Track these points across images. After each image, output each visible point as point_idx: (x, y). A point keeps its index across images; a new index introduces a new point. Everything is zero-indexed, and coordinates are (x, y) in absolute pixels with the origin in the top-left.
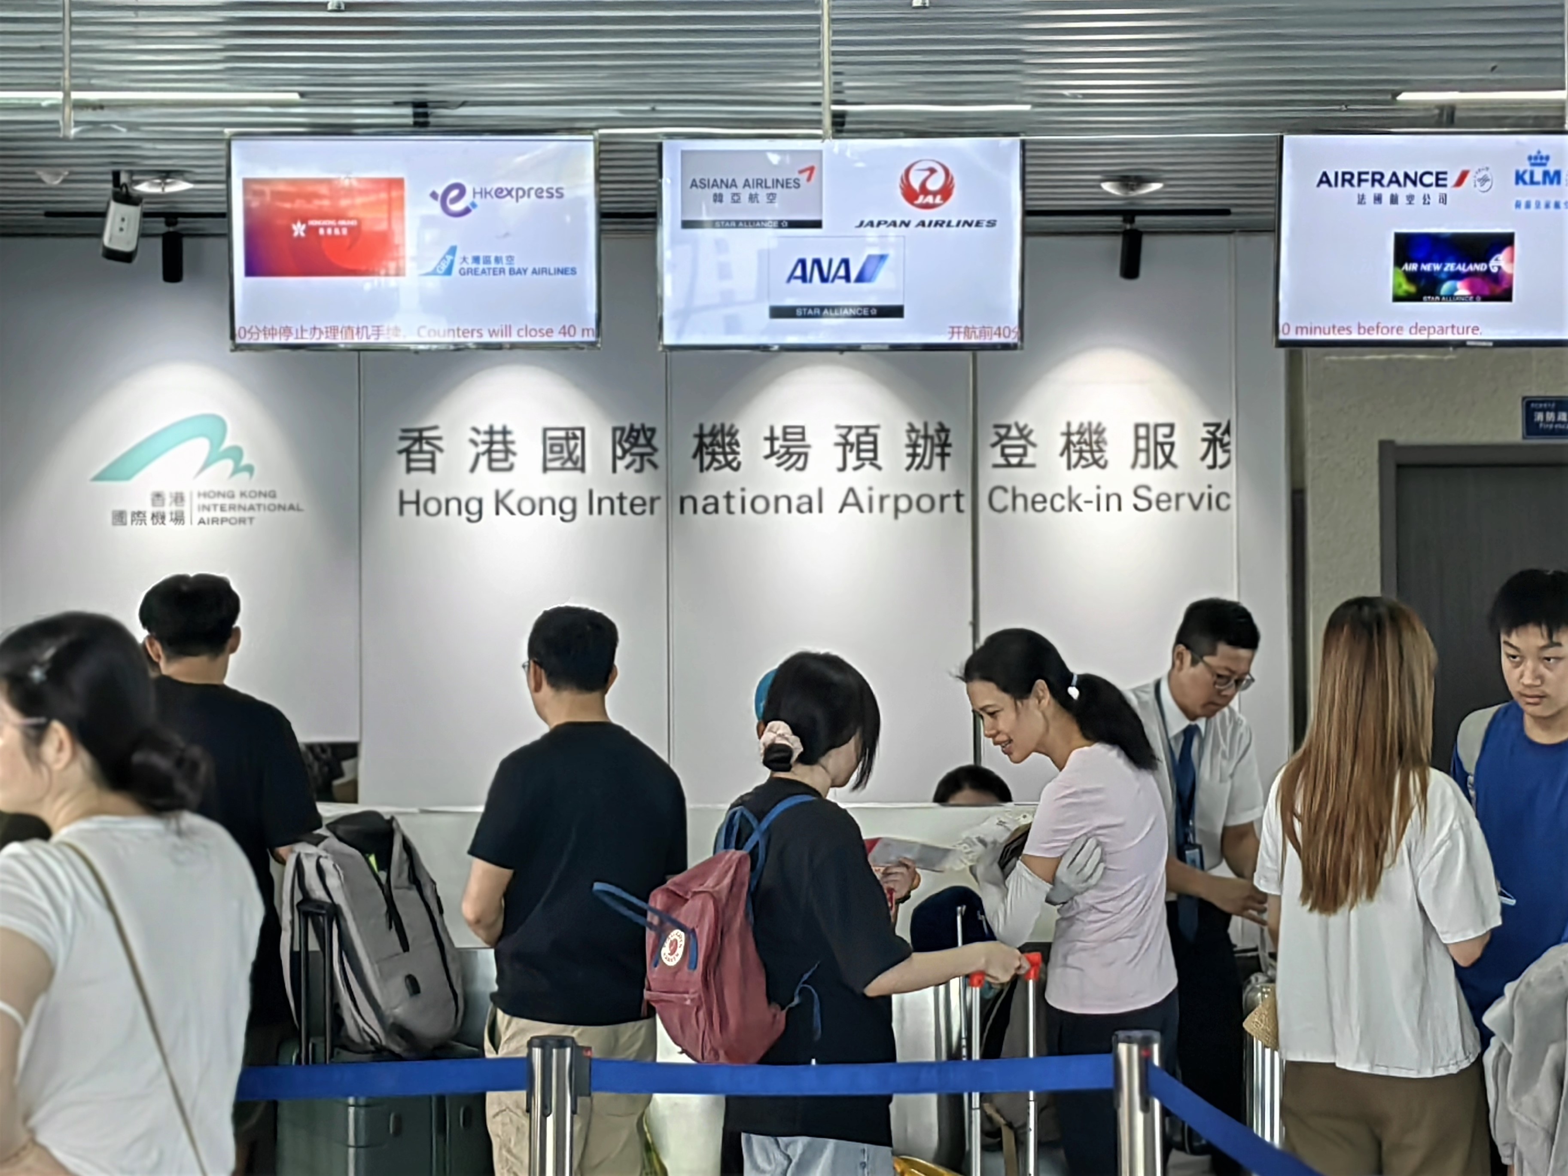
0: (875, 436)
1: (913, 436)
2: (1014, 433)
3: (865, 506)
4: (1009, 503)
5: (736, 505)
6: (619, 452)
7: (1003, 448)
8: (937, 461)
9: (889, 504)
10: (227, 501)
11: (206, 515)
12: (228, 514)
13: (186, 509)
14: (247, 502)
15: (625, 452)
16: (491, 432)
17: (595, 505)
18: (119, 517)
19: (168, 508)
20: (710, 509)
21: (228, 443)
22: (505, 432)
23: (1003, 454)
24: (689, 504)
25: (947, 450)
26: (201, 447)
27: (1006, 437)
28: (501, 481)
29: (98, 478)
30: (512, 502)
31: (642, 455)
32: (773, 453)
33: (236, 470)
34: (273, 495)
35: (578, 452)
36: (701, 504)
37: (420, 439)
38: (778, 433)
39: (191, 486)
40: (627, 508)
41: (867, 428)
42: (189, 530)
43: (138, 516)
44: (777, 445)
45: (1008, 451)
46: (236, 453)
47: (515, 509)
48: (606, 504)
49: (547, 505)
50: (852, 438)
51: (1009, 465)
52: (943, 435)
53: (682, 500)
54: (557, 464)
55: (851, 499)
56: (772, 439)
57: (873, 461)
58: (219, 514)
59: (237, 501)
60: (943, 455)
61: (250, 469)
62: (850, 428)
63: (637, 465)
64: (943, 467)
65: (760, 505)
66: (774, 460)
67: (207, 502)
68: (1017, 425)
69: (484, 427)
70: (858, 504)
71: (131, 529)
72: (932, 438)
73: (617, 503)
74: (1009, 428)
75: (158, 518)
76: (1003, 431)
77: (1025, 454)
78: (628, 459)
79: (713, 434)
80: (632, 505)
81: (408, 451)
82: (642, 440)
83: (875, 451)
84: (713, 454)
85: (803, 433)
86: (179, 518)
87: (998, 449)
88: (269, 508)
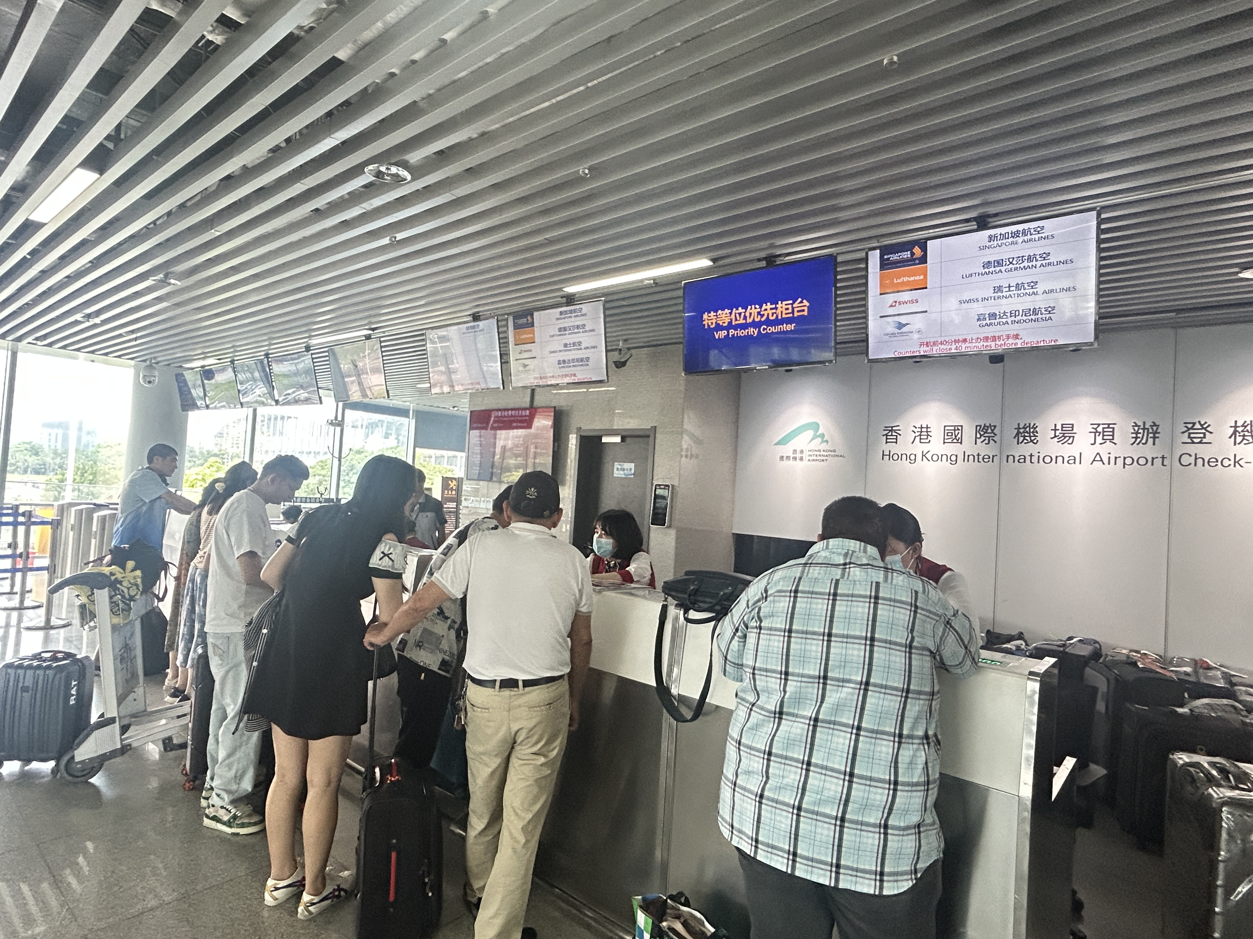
0: (1113, 428)
1: (1136, 428)
2: (1198, 426)
3: (1106, 461)
4: (1193, 462)
5: (1035, 459)
6: (978, 436)
7: (1190, 434)
8: (1151, 441)
9: (1120, 461)
10: (818, 453)
11: (811, 458)
12: (819, 458)
13: (804, 456)
14: (825, 453)
15: (981, 435)
16: (922, 428)
17: (966, 458)
18: (782, 458)
19: (798, 455)
20: (1022, 461)
21: (820, 432)
22: (927, 428)
23: (1189, 437)
24: (1011, 458)
25: (1157, 435)
26: (810, 433)
27: (1192, 428)
28: (925, 447)
29: (776, 444)
30: (929, 456)
31: (989, 437)
32: (1055, 436)
33: (823, 442)
34: (835, 451)
35: (959, 436)
36: (1017, 459)
37: (891, 431)
38: (1059, 427)
39: (805, 448)
40: (981, 460)
41: (1109, 424)
42: (805, 462)
43: (788, 457)
44: (1058, 433)
45: (1192, 435)
46: (822, 436)
47: (930, 458)
48: (971, 458)
49: (944, 457)
50: (1100, 429)
51: (1193, 443)
52: (1155, 428)
53: (1008, 456)
54: (950, 440)
55: (1098, 458)
56: (1055, 430)
57: (1111, 441)
58: (815, 458)
59: (822, 453)
60: (1154, 438)
61: (827, 442)
62: (1099, 425)
63: (986, 442)
64: (1154, 444)
65: (1048, 460)
66: (1056, 439)
67: (811, 453)
68: (1199, 422)
69: (918, 425)
70: (1102, 460)
71: (785, 463)
72: (1148, 429)
73: (976, 457)
74: (1194, 424)
75: (795, 458)
76: (1190, 426)
77: (1204, 437)
78: (983, 438)
79: (1024, 428)
80: (983, 458)
81: (887, 435)
82: (989, 431)
83: (1113, 436)
84: (1025, 436)
85: (1073, 428)
86: (801, 459)
87: (1187, 434)
88: (832, 456)
